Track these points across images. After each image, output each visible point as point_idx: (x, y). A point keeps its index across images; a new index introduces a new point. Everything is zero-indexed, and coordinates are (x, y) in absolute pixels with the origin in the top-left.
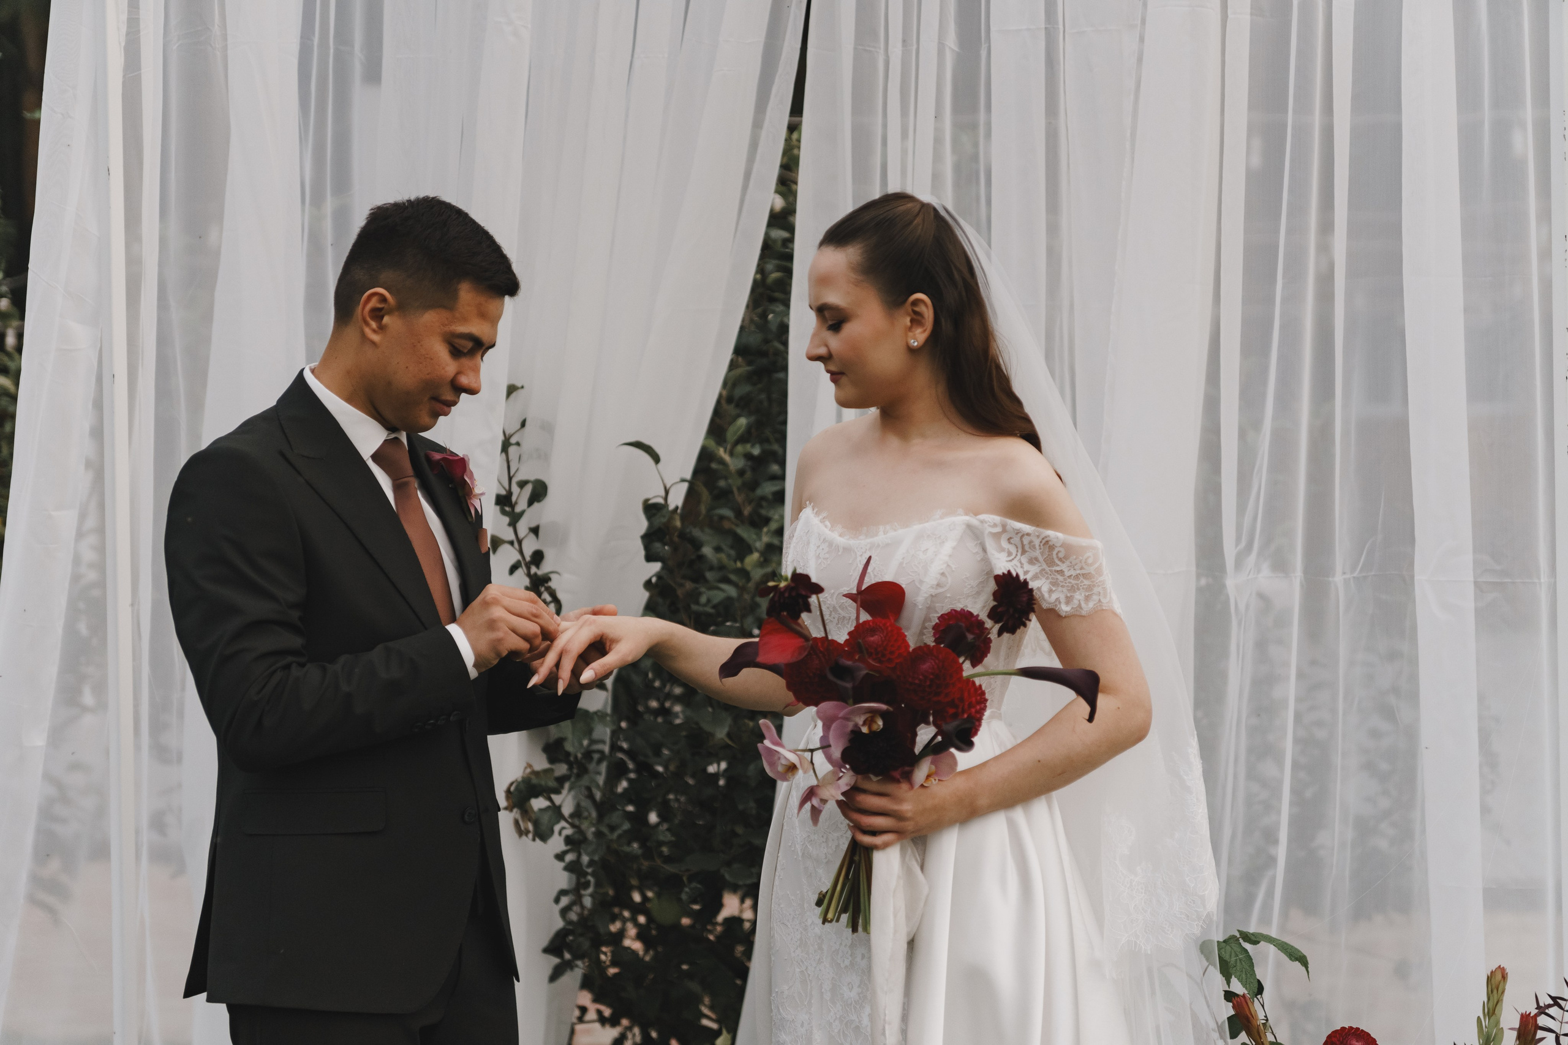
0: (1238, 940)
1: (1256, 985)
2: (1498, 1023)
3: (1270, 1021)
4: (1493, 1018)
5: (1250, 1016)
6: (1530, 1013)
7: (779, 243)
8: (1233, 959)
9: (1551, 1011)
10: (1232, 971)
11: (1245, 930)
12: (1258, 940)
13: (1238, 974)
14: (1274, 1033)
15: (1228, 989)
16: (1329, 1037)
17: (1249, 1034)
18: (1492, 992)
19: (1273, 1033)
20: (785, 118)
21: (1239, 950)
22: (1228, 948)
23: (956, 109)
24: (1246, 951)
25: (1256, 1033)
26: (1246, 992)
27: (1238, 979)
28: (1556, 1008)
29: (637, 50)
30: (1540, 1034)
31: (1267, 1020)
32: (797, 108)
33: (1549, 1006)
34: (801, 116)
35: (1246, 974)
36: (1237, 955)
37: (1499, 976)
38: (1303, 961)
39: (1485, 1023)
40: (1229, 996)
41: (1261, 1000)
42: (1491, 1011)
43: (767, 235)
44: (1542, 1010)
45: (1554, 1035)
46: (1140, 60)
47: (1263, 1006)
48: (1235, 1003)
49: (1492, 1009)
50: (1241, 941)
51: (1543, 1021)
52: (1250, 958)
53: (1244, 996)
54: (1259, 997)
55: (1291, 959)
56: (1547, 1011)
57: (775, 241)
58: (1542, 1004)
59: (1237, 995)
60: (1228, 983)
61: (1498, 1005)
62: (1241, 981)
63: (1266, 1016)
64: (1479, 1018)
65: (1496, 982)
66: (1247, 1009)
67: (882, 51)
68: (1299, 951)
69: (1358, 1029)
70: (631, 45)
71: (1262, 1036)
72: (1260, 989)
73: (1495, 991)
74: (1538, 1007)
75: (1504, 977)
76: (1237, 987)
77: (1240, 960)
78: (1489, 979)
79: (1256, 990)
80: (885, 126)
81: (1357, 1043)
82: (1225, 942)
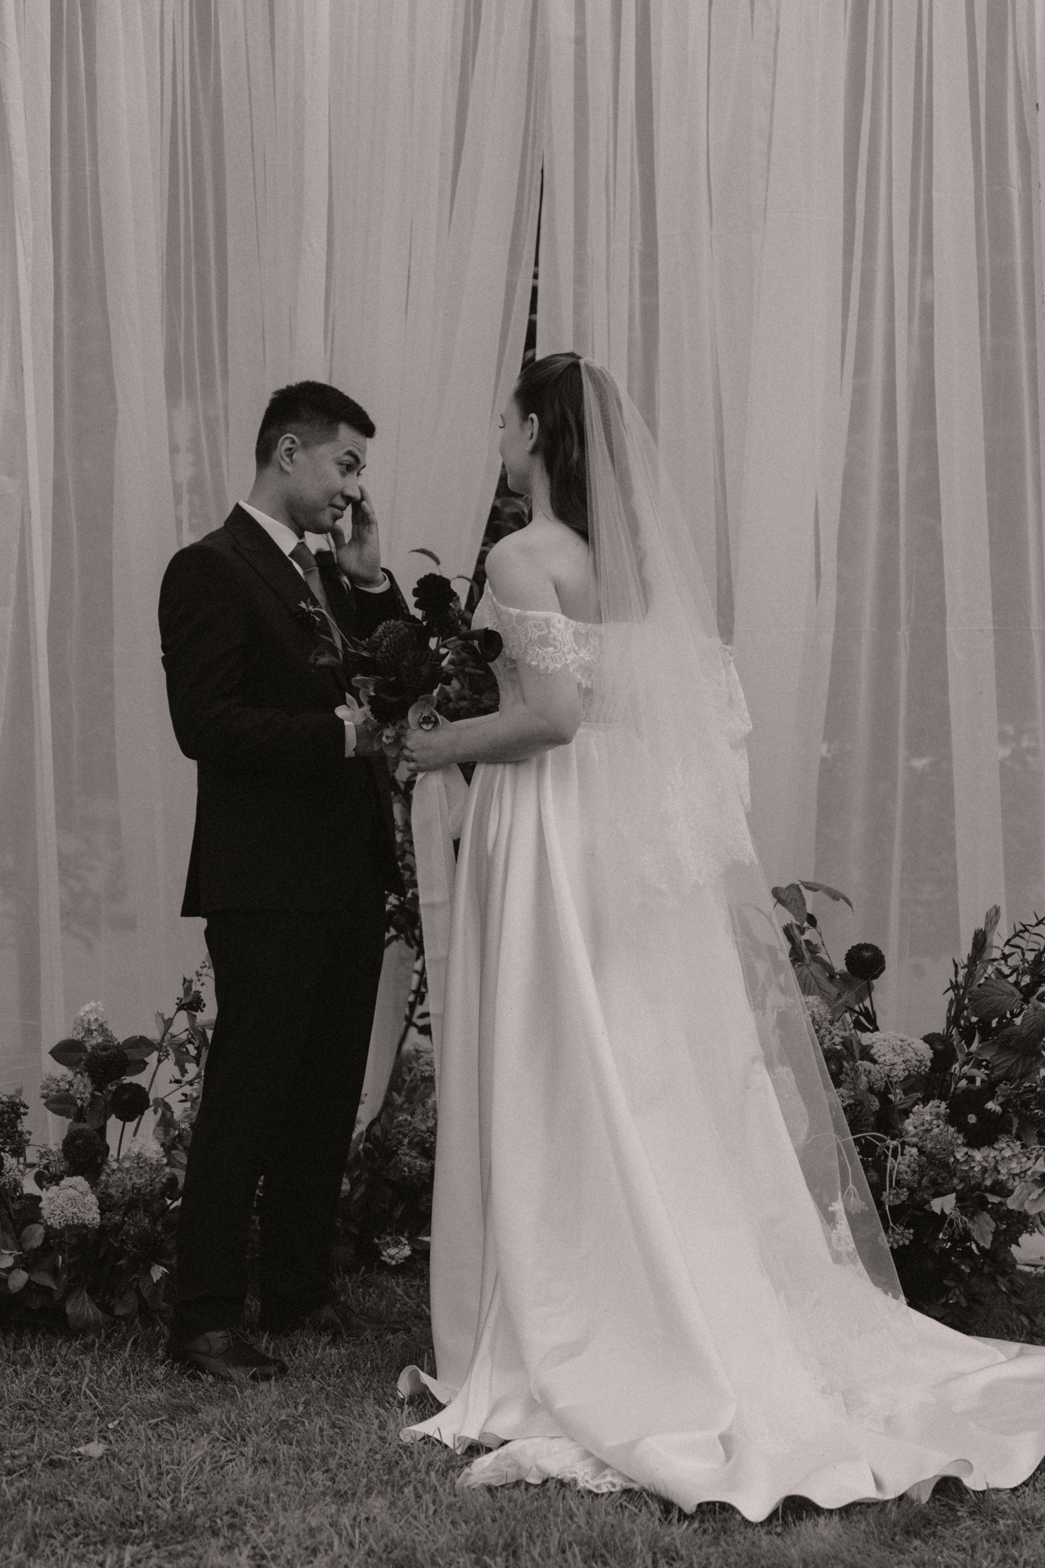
0: (799, 887)
1: (806, 917)
8: (791, 899)
11: (803, 880)
12: (817, 888)
13: (792, 909)
16: (852, 949)
18: (988, 923)
21: (797, 893)
22: (791, 892)
24: (802, 894)
27: (791, 913)
35: (799, 909)
36: (795, 897)
37: (995, 914)
47: (820, 934)
50: (801, 888)
52: (805, 899)
62: (793, 914)
65: (992, 918)
69: (869, 944)
72: (814, 923)
73: (990, 923)
75: (999, 912)
77: (798, 899)
78: (988, 916)
81: (867, 954)
82: (787, 888)
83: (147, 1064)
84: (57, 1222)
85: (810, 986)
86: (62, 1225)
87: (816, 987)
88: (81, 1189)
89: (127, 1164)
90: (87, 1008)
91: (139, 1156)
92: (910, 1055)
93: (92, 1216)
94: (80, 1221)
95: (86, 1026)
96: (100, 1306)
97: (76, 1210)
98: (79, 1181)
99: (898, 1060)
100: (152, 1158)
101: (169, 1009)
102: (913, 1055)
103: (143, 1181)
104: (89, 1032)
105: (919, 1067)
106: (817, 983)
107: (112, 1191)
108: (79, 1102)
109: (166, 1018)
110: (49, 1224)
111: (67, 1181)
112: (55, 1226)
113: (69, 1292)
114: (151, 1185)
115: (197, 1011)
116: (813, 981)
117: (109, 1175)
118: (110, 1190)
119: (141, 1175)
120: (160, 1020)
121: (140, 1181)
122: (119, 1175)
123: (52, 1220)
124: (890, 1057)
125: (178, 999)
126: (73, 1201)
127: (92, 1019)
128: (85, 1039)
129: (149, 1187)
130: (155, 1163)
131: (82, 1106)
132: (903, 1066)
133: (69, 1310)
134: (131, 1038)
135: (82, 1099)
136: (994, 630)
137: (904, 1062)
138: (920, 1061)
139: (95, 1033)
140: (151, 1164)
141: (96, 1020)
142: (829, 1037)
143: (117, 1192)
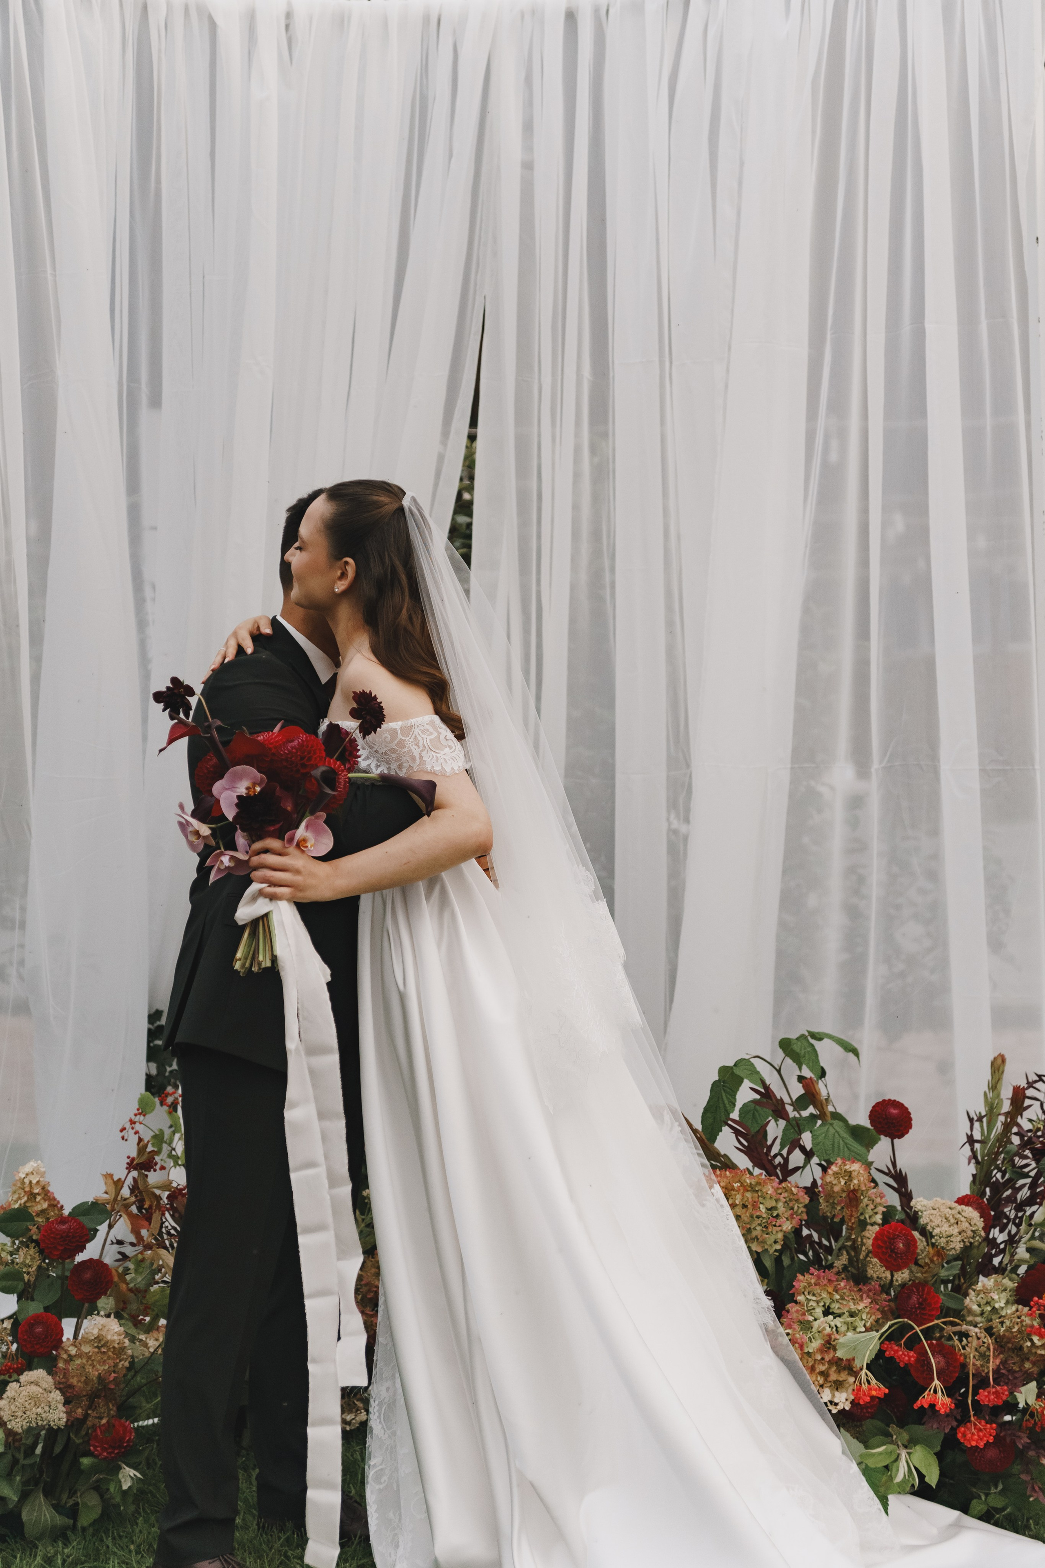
0: (806, 1037)
1: (820, 1070)
2: (999, 1095)
3: (831, 1097)
4: (995, 1091)
5: (815, 1092)
6: (1020, 1086)
7: (464, 527)
8: (803, 1052)
9: (1037, 1085)
10: (802, 1060)
11: (812, 1030)
12: (822, 1037)
13: (806, 1062)
14: (835, 1105)
15: (799, 1074)
16: (874, 1107)
17: (815, 1107)
18: (995, 1072)
19: (833, 1106)
20: (465, 430)
21: (807, 1045)
22: (799, 1043)
23: (593, 422)
24: (812, 1045)
25: (820, 1105)
26: (813, 1076)
27: (807, 1066)
28: (1041, 1083)
29: (353, 383)
30: (1027, 1102)
31: (829, 1096)
32: (474, 422)
33: (1036, 1082)
34: (476, 428)
35: (813, 1062)
36: (805, 1049)
37: (999, 1061)
38: (855, 1052)
39: (990, 1095)
40: (801, 1079)
41: (824, 1082)
42: (994, 1087)
43: (453, 519)
44: (1030, 1085)
45: (1039, 1103)
46: (726, 386)
47: (826, 1086)
48: (804, 1083)
49: (994, 1086)
50: (809, 1038)
51: (1030, 1092)
52: (815, 1051)
53: (811, 1078)
54: (823, 1079)
55: (846, 1051)
56: (1034, 1085)
57: (460, 525)
58: (1030, 1080)
59: (806, 1078)
60: (800, 1069)
61: (1000, 1082)
62: (809, 1067)
63: (828, 1094)
64: (985, 1093)
65: (998, 1065)
66: (813, 1088)
67: (536, 381)
68: (852, 1045)
69: (895, 1101)
70: (348, 378)
71: (825, 1107)
72: (823, 1074)
73: (997, 1072)
74: (1028, 1083)
75: (1004, 1061)
76: (807, 1073)
77: (808, 1052)
78: (993, 1063)
79: (820, 1074)
80: (539, 435)
81: (894, 1111)
82: (797, 1039)
83: (98, 1230)
84: (19, 1425)
85: (839, 1146)
86: (25, 1427)
87: (846, 1149)
88: (45, 1385)
89: (86, 1349)
90: (28, 1168)
91: (99, 1338)
92: (965, 1225)
93: (58, 1416)
94: (45, 1423)
95: (27, 1189)
96: (58, 1508)
97: (39, 1410)
98: (39, 1374)
99: (955, 1230)
100: (114, 1341)
101: (120, 1172)
102: (967, 1224)
103: (106, 1367)
104: (32, 1196)
105: (973, 1237)
106: (846, 1144)
107: (74, 1381)
108: (26, 1277)
109: (115, 1179)
110: (10, 1427)
111: (26, 1377)
112: (16, 1429)
113: (24, 1496)
114: (114, 1372)
115: (149, 1171)
116: (841, 1142)
117: (67, 1362)
118: (71, 1380)
119: (104, 1361)
120: (110, 1181)
121: (102, 1368)
122: (78, 1362)
123: (13, 1423)
124: (945, 1228)
125: (128, 1157)
126: (36, 1400)
127: (34, 1182)
128: (28, 1205)
129: (113, 1375)
130: (116, 1346)
131: (29, 1280)
132: (959, 1238)
133: (25, 1516)
134: (82, 1204)
135: (28, 1273)
136: (980, 770)
137: (960, 1233)
138: (974, 1232)
139: (38, 1198)
140: (114, 1347)
141: (38, 1182)
142: (872, 1207)
143: (79, 1381)
